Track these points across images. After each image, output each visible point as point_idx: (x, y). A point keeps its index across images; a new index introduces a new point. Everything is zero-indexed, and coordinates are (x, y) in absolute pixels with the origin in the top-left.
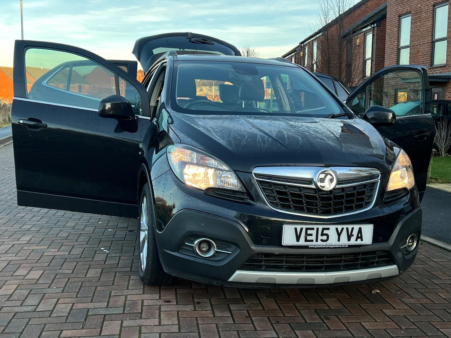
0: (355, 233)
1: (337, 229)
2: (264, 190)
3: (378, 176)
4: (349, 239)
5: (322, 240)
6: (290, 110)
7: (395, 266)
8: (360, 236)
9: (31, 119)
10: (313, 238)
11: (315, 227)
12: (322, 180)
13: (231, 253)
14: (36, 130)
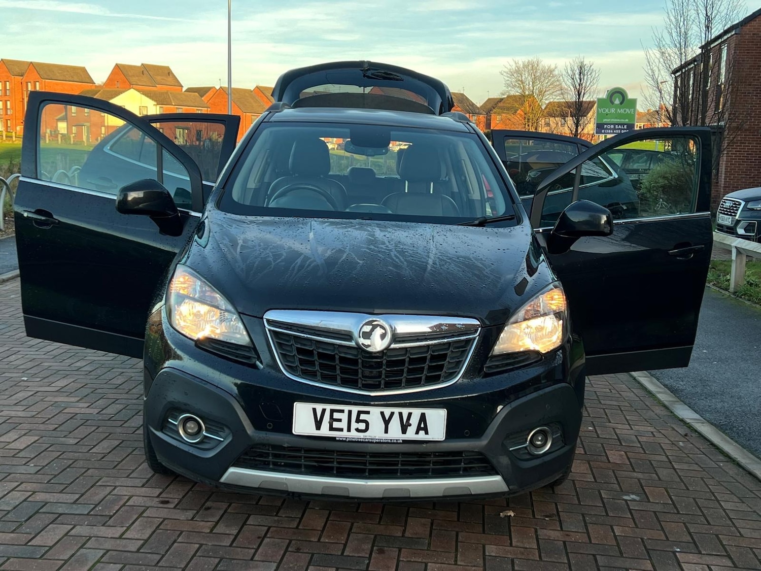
0: (415, 421)
1: (382, 414)
2: (280, 345)
3: (476, 331)
4: (404, 431)
5: (357, 430)
6: (480, 199)
7: (498, 478)
8: (423, 425)
9: (39, 212)
10: (344, 425)
11: (346, 408)
12: (367, 335)
13: (222, 440)
14: (45, 228)
